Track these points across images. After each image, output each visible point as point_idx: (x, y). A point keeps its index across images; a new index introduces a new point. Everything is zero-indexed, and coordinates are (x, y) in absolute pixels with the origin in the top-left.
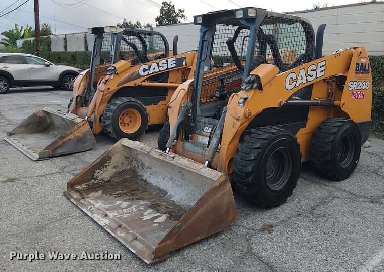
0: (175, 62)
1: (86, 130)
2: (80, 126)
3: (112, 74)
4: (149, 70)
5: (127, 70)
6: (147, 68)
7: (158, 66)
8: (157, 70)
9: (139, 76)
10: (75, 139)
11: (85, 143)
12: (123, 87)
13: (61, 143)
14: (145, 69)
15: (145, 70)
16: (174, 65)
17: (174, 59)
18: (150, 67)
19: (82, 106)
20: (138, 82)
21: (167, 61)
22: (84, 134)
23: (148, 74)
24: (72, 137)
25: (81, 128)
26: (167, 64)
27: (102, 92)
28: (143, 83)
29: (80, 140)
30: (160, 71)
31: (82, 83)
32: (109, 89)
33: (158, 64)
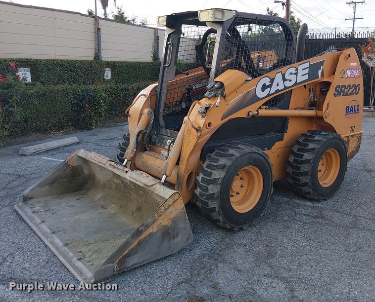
0: (307, 71)
1: (177, 211)
2: (170, 206)
3: (215, 96)
4: (270, 86)
5: (239, 87)
6: (268, 83)
7: (284, 80)
8: (281, 87)
9: (255, 99)
10: (160, 233)
11: (174, 238)
12: (230, 120)
13: (136, 243)
14: (264, 85)
15: (264, 87)
16: (306, 77)
17: (307, 65)
18: (272, 81)
19: (145, 150)
20: (252, 109)
21: (297, 70)
22: (174, 221)
23: (269, 95)
24: (154, 229)
25: (170, 210)
26: (296, 74)
27: (197, 130)
28: (260, 111)
29: (168, 233)
30: (286, 88)
31: (146, 111)
32: (209, 124)
33: (283, 75)
